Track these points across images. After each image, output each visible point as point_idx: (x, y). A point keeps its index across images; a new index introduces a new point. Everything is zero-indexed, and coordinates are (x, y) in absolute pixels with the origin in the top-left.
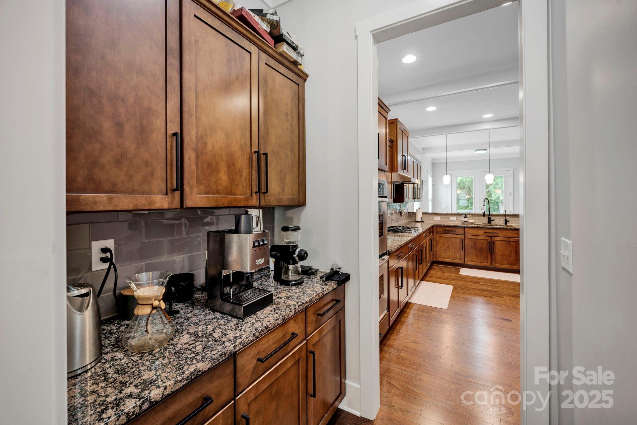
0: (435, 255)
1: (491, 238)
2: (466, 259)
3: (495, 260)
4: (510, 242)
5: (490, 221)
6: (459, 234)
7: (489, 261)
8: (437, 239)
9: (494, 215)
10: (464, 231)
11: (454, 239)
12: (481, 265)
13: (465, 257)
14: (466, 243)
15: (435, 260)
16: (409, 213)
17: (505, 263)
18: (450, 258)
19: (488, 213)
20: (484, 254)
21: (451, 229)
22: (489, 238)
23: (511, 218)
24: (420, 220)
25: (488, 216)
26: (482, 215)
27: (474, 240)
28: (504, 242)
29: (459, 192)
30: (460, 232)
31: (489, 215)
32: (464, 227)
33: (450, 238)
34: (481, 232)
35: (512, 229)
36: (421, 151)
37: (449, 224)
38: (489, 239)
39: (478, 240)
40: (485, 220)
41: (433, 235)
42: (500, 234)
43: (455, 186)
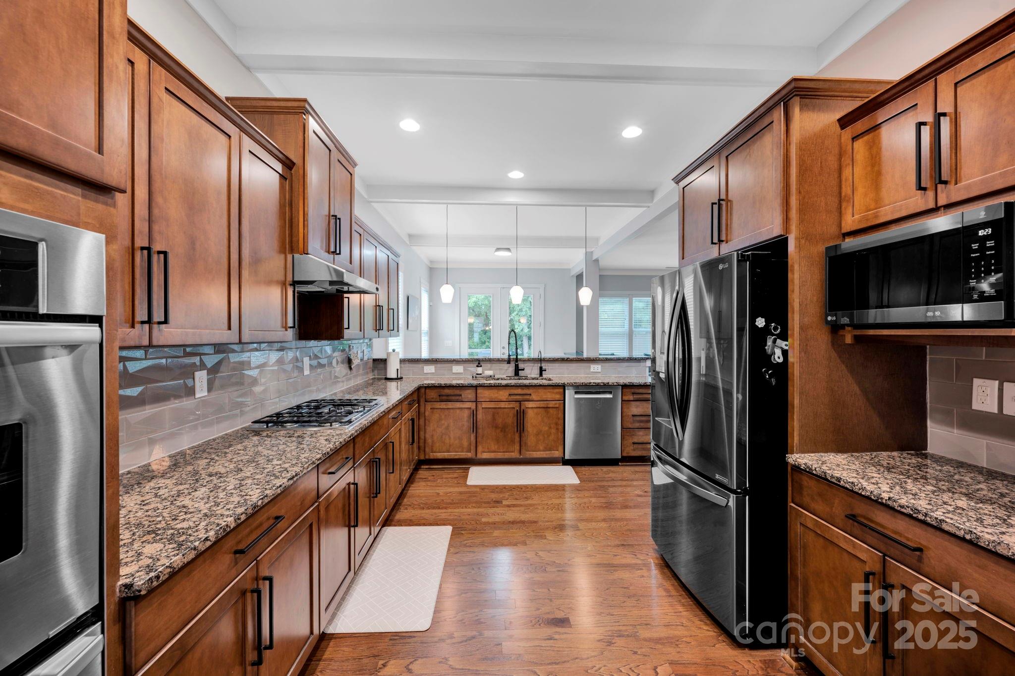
0: (422, 448)
1: (520, 404)
2: (480, 449)
3: (526, 444)
4: (548, 409)
5: (517, 371)
6: (466, 400)
7: (517, 447)
8: (426, 414)
9: (524, 361)
10: (476, 394)
11: (458, 411)
12: (503, 457)
13: (478, 444)
14: (480, 416)
15: (422, 457)
16: (374, 360)
17: (541, 448)
18: (451, 450)
19: (515, 357)
20: (509, 435)
21: (454, 390)
22: (518, 404)
23: (549, 364)
24: (394, 376)
25: (514, 362)
26: (505, 361)
27: (493, 410)
28: (540, 409)
29: (471, 320)
30: (470, 396)
31: (517, 360)
32: (476, 387)
33: (452, 411)
34: (503, 394)
35: (552, 386)
36: (406, 240)
37: (448, 382)
38: (516, 405)
39: (499, 410)
40: (511, 369)
41: (419, 406)
42: (534, 397)
43: (465, 311)
